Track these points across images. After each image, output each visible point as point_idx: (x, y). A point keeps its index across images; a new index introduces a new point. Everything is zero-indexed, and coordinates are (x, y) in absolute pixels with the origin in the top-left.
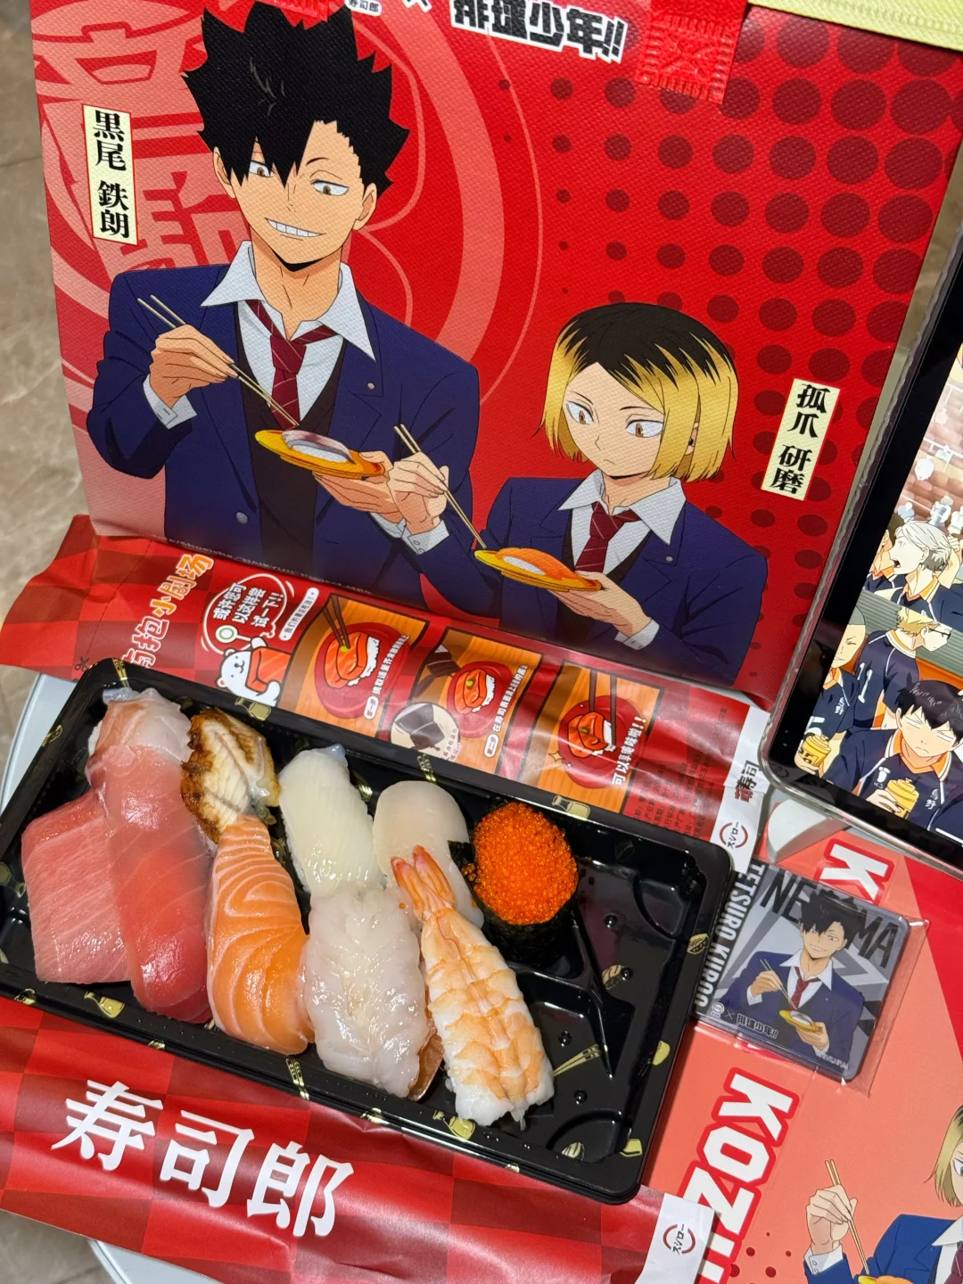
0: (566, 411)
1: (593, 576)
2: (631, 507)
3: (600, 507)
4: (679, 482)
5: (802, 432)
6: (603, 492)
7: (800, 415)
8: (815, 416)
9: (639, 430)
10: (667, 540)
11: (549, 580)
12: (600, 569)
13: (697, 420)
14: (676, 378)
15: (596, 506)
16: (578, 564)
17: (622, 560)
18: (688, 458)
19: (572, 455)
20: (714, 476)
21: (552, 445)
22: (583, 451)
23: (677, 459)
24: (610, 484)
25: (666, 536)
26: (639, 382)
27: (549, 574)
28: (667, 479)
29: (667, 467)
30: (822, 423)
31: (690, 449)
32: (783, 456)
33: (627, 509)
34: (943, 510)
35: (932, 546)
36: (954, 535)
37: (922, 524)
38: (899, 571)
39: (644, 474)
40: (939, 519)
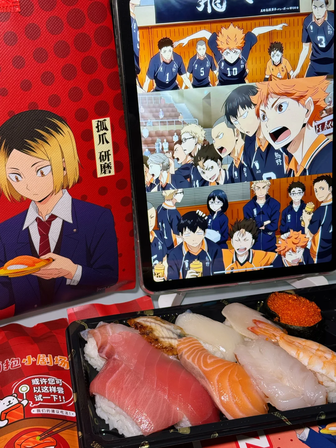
0: (9, 179)
1: (47, 256)
2: (52, 213)
3: (39, 219)
4: (66, 190)
5: (103, 143)
6: (38, 211)
7: (100, 135)
8: (105, 134)
9: (42, 173)
10: (71, 222)
12: (49, 251)
13: (63, 157)
14: (48, 141)
15: (38, 219)
16: (39, 254)
17: (57, 241)
18: (66, 177)
19: (19, 200)
20: (78, 180)
21: (9, 199)
22: (23, 195)
23: (61, 180)
24: (39, 206)
25: (70, 219)
26: (35, 150)
27: (29, 265)
29: (59, 186)
30: (109, 136)
31: (65, 172)
32: (100, 157)
33: (50, 214)
34: (159, 145)
35: (162, 161)
36: (167, 152)
37: (155, 155)
38: (155, 178)
39: (52, 194)
40: (159, 149)
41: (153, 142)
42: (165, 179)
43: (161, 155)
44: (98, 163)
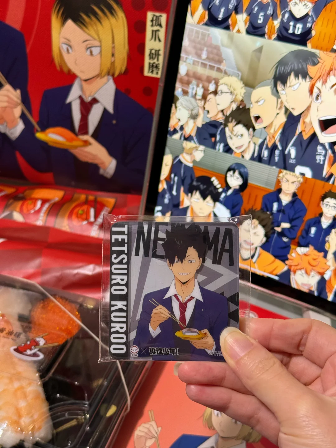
0: (61, 49)
1: (85, 138)
2: (95, 96)
3: (82, 98)
4: (111, 77)
5: (155, 40)
6: (82, 89)
7: (153, 31)
8: (158, 30)
10: (112, 112)
11: (68, 143)
13: (113, 43)
14: (101, 21)
15: (80, 97)
16: (79, 133)
17: (96, 127)
18: (113, 64)
19: (67, 72)
20: (125, 71)
22: (71, 69)
23: (108, 65)
24: (84, 84)
25: (111, 109)
26: (87, 27)
28: (106, 78)
29: (105, 71)
30: (162, 34)
31: (113, 59)
32: (150, 55)
33: (93, 97)
34: (193, 88)
35: (191, 107)
36: (199, 99)
37: (186, 97)
38: (180, 124)
39: (97, 76)
40: (192, 93)
41: (188, 83)
42: (190, 129)
43: (193, 100)
44: (147, 61)
